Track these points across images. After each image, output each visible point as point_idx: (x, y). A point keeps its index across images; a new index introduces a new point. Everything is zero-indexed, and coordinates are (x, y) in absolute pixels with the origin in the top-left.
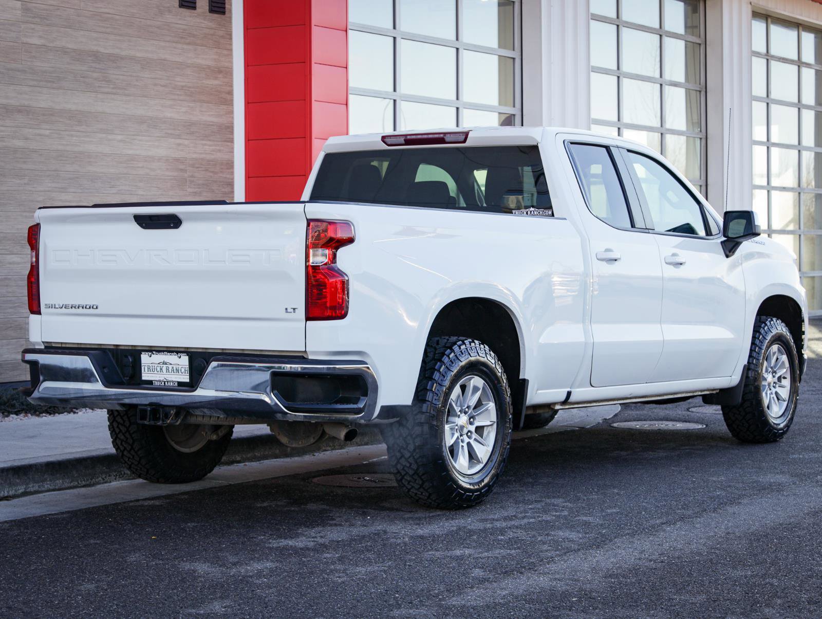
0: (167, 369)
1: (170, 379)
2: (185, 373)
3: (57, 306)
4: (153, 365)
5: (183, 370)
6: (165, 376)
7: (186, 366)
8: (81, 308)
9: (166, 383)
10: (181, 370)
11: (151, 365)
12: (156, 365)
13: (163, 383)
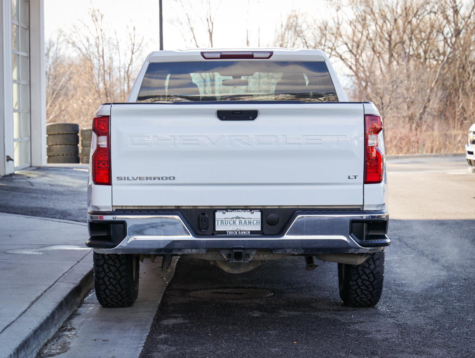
0: (240, 222)
1: (242, 229)
2: (257, 224)
3: (131, 178)
4: (226, 220)
5: (255, 222)
6: (238, 227)
7: (258, 220)
8: (157, 180)
9: (239, 232)
10: (253, 222)
11: (224, 220)
12: (229, 220)
13: (236, 233)
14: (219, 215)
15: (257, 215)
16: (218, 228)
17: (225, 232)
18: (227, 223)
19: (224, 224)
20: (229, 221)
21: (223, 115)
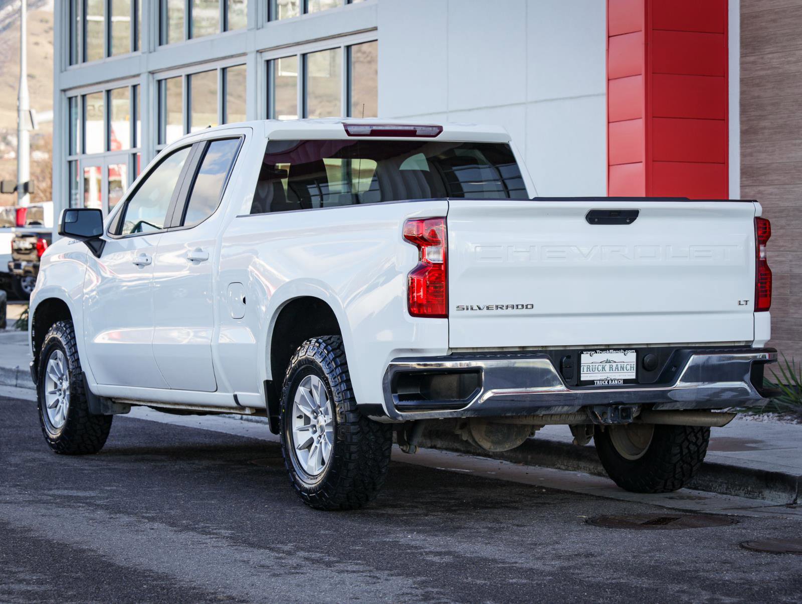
0: (611, 368)
1: (613, 378)
2: (631, 370)
3: (475, 307)
4: (594, 364)
5: (629, 367)
6: (609, 375)
7: (632, 363)
8: (510, 309)
9: (610, 382)
10: (626, 368)
11: (591, 365)
12: (597, 365)
13: (606, 382)
14: (585, 358)
15: (632, 357)
16: (584, 377)
17: (592, 382)
18: (594, 370)
19: (591, 370)
20: (596, 367)
21: (595, 217)
